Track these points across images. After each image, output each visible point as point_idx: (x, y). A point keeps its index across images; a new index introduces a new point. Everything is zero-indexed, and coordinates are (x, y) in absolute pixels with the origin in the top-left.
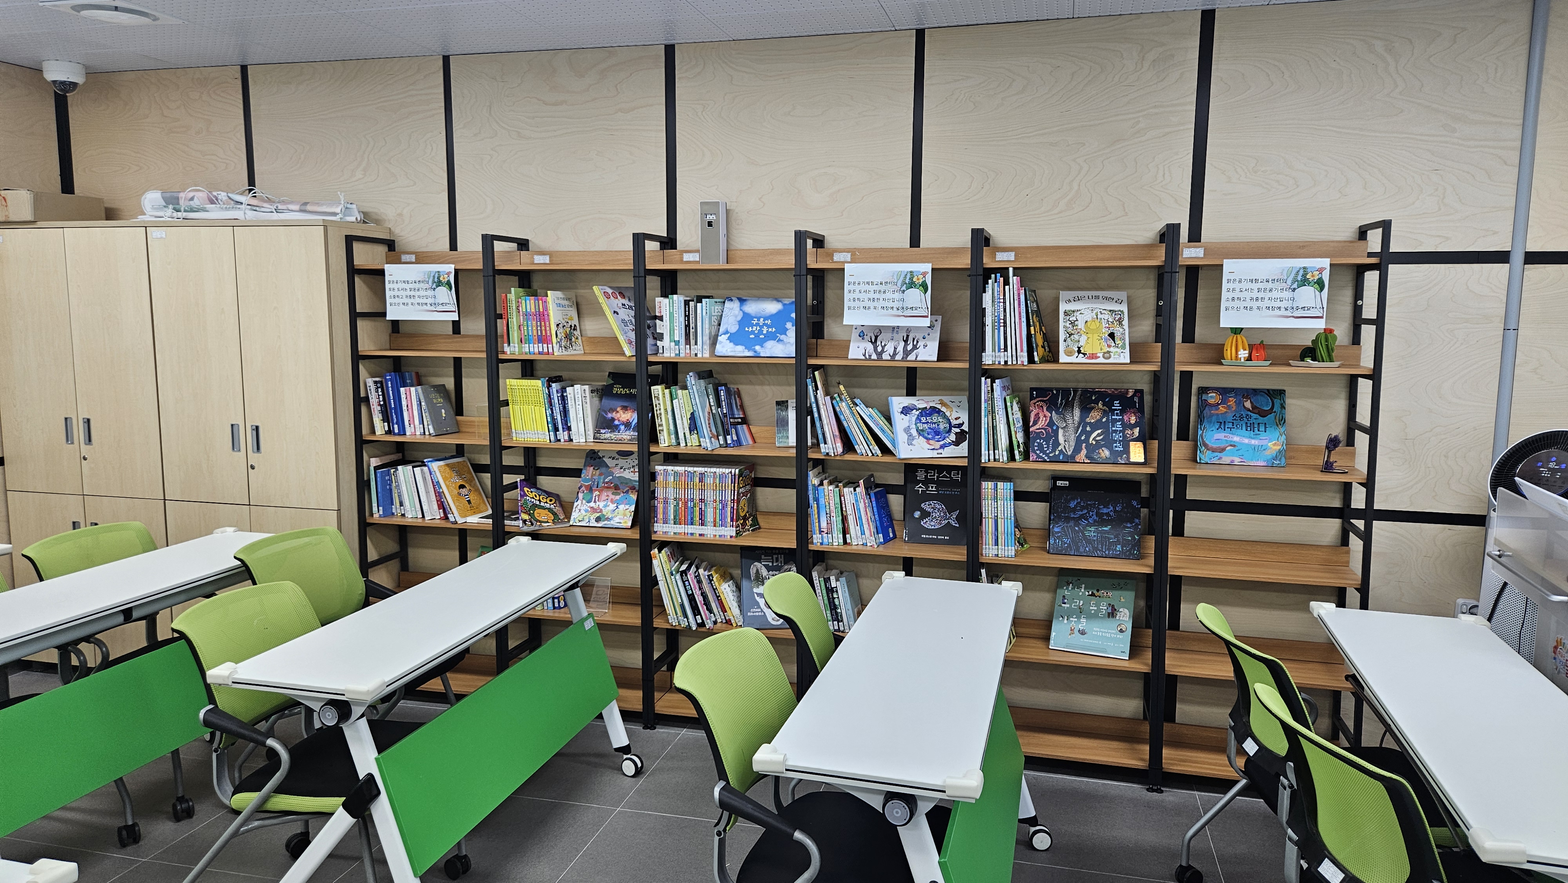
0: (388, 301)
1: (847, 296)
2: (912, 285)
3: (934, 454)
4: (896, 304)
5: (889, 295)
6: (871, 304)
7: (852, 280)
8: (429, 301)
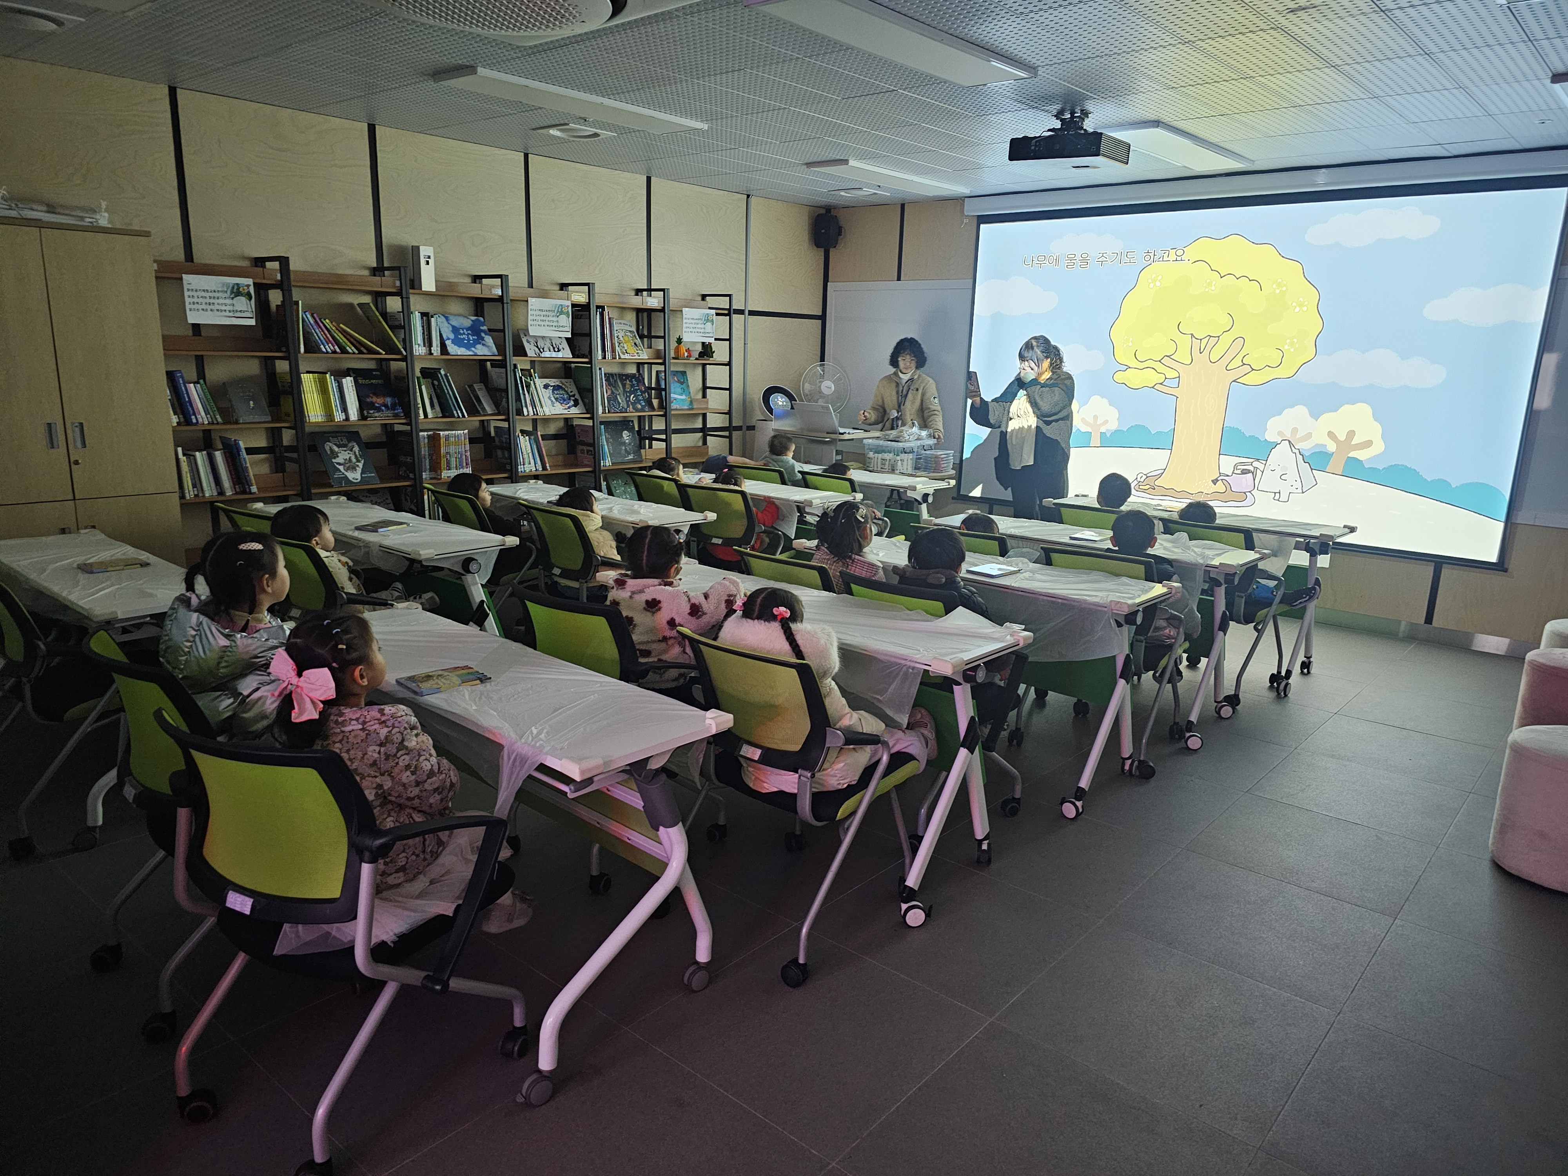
0: (188, 307)
1: (530, 318)
2: (562, 313)
3: (566, 412)
4: (555, 324)
5: (551, 318)
6: (542, 323)
7: (532, 307)
8: (228, 308)
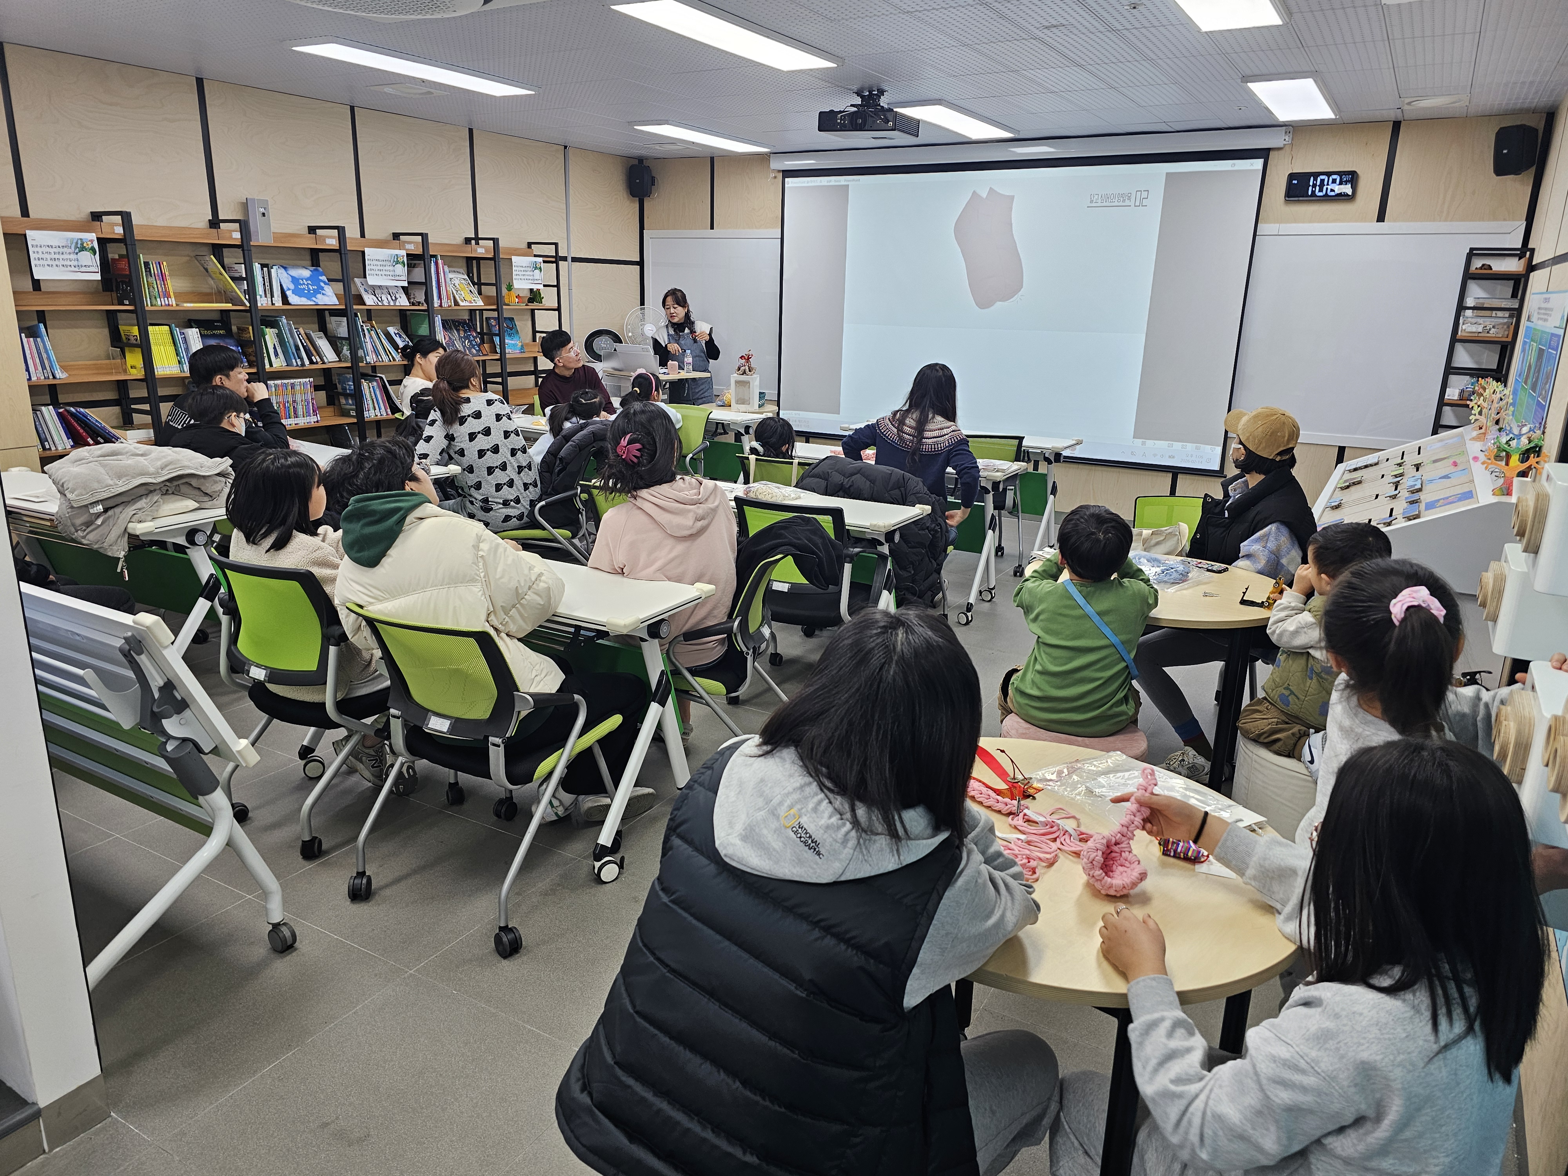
0: (34, 262)
1: (367, 267)
2: (397, 262)
4: (391, 273)
5: (387, 268)
6: (380, 273)
7: (369, 258)
8: (73, 263)
